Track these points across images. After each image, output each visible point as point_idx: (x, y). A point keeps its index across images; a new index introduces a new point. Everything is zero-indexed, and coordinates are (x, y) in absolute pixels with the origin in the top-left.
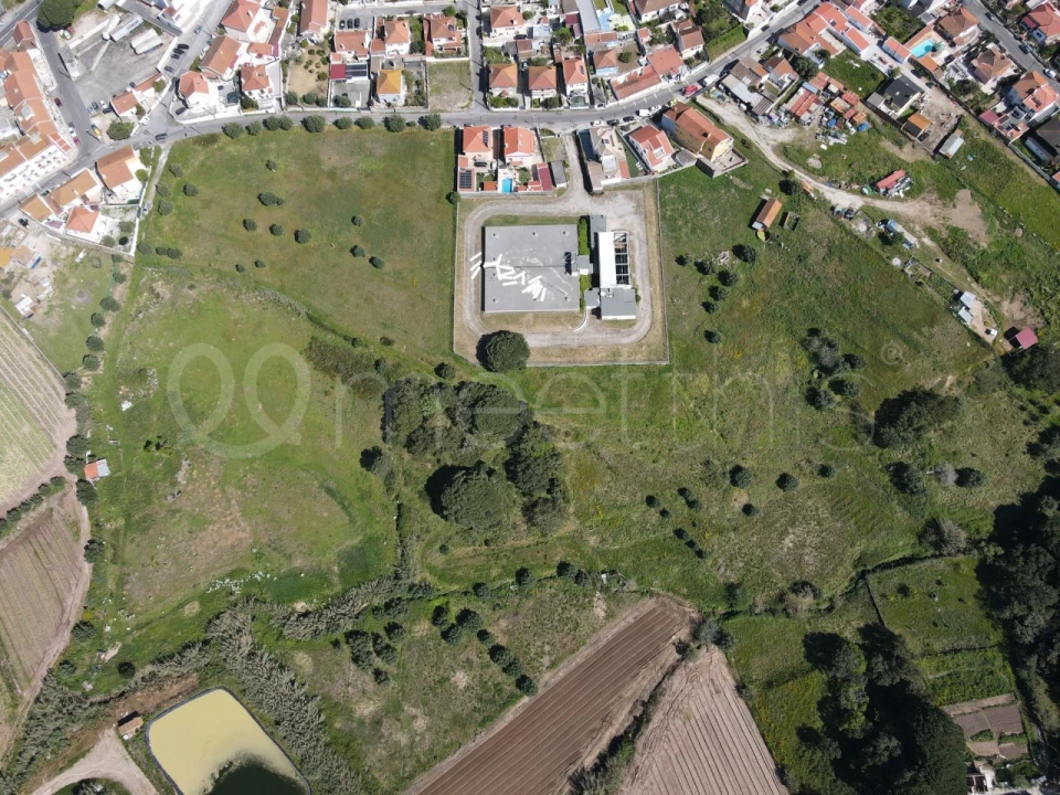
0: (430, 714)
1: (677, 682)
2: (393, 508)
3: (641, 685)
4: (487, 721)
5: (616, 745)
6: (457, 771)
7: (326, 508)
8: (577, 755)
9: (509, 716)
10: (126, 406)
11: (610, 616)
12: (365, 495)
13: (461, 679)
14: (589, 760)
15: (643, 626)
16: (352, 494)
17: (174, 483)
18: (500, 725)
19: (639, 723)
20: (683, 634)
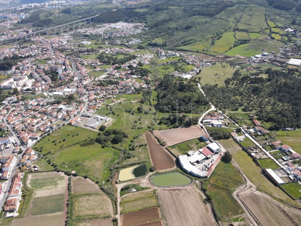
0: (142, 154)
1: (155, 134)
2: (111, 148)
3: (153, 137)
4: (147, 150)
5: (159, 141)
6: (151, 154)
7: (105, 154)
8: (157, 145)
9: (148, 148)
10: (66, 167)
11: (143, 137)
12: (107, 150)
13: (140, 150)
14: (159, 144)
15: (146, 135)
16: (106, 151)
17: (85, 166)
18: (149, 149)
19: (157, 138)
20: (150, 133)
